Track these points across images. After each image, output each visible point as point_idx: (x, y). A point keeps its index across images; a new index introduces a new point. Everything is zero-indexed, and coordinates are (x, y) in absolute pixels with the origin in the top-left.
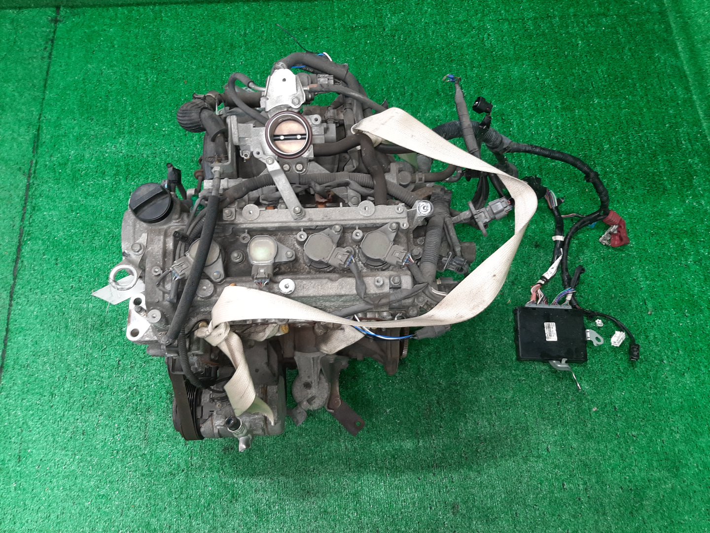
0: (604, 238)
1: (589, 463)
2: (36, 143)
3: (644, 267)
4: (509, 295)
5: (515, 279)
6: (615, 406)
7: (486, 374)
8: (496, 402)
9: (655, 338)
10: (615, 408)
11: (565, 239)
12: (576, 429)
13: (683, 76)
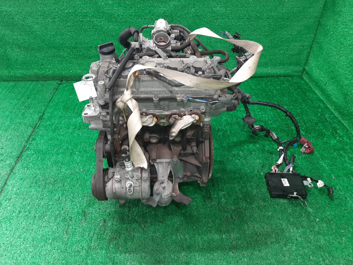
0: (303, 150)
1: (321, 246)
2: (41, 119)
3: (325, 161)
4: (261, 171)
5: (263, 165)
6: (328, 219)
7: (256, 204)
8: (263, 216)
9: (340, 189)
10: (329, 220)
11: (284, 148)
12: (310, 229)
13: (321, 100)
